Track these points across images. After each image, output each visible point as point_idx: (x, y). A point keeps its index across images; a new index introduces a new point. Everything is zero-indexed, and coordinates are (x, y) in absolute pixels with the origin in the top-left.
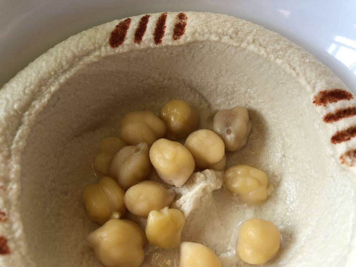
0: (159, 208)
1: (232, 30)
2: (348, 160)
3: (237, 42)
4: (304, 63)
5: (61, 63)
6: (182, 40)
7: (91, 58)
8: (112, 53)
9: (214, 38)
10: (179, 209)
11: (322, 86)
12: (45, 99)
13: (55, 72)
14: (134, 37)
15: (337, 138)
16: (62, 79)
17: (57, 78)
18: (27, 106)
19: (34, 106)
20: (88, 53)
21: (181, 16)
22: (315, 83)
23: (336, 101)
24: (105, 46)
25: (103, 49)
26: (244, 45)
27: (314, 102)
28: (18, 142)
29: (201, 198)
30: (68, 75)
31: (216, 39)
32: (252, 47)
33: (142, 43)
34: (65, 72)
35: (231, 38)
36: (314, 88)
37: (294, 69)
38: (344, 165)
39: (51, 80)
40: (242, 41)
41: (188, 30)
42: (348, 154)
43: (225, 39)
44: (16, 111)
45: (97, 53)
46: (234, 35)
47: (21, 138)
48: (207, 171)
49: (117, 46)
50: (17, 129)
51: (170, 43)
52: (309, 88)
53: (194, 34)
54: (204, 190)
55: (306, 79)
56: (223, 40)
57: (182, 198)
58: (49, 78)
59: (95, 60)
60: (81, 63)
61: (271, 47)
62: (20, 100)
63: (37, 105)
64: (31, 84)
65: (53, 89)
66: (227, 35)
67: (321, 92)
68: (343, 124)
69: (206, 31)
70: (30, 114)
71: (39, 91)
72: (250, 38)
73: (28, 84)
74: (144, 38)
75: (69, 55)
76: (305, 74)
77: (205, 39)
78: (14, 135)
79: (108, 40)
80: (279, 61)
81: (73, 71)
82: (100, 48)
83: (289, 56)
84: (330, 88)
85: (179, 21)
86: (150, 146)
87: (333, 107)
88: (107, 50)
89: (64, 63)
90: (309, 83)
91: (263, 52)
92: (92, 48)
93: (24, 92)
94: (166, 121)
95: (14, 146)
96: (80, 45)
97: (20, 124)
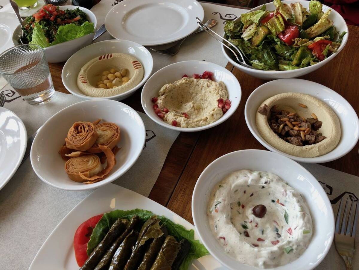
4: (131, 58)
8: (100, 61)
14: (103, 58)
15: (135, 67)
19: (87, 69)
29: (116, 81)
43: (119, 57)
48: (117, 78)
51: (110, 58)
52: (131, 62)
77: (115, 57)
80: (127, 59)
84: (134, 61)
85: (111, 55)
86: (107, 75)
91: (124, 58)
92: (96, 61)
94: (110, 71)
95: (85, 74)
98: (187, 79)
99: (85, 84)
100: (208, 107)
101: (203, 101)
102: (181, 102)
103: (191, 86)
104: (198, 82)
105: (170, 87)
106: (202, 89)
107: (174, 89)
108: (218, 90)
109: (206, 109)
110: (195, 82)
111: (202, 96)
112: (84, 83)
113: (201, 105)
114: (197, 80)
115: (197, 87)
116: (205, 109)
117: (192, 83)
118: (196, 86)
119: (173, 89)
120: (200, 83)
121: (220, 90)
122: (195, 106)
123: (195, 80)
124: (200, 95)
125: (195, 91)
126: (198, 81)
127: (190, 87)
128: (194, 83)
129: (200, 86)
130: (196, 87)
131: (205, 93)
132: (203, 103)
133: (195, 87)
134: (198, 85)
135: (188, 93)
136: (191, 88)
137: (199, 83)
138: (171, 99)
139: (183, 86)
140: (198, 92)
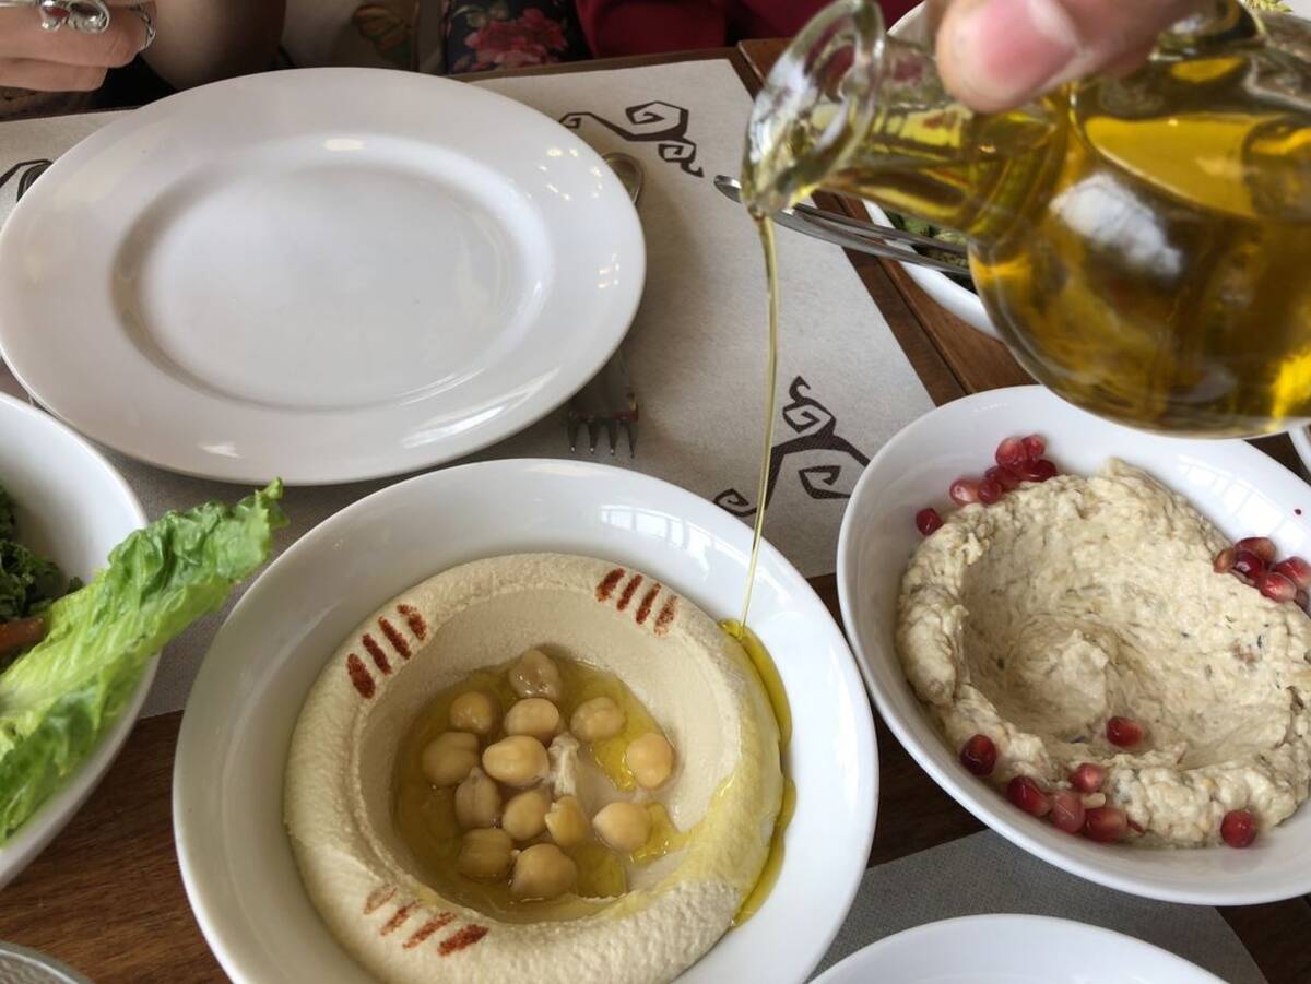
0: (548, 809)
1: (472, 588)
2: (661, 629)
3: (486, 595)
4: (562, 571)
5: (339, 756)
6: (429, 634)
7: (360, 726)
8: (374, 704)
9: (461, 608)
10: (563, 795)
11: (594, 582)
12: (362, 803)
13: (342, 769)
14: (379, 670)
15: (641, 616)
16: (356, 771)
17: (350, 775)
18: (355, 822)
19: (361, 817)
20: (353, 724)
21: (403, 610)
22: (587, 583)
23: (615, 586)
24: (362, 703)
25: (363, 708)
26: (495, 593)
27: (599, 600)
28: (386, 858)
29: (574, 769)
30: (356, 762)
31: (464, 608)
32: (505, 591)
33: (393, 670)
34: (350, 762)
35: (476, 595)
36: (589, 588)
37: (559, 583)
38: (662, 635)
39: (347, 781)
40: (490, 592)
41: (427, 620)
42: (658, 624)
43: (473, 601)
44: (353, 834)
45: (361, 717)
46: (478, 592)
47: (382, 852)
48: (556, 740)
49: (373, 693)
50: (371, 849)
51: (420, 647)
52: (585, 591)
53: (437, 620)
54: (570, 758)
55: (576, 585)
56: (471, 604)
57: (558, 783)
58: (344, 780)
59: (365, 725)
60: (355, 739)
61: (522, 577)
62: (344, 822)
63: (362, 813)
64: (336, 800)
65: (358, 786)
66: (471, 596)
67: (598, 588)
68: (635, 602)
69: (448, 607)
70: (366, 827)
71: (348, 801)
72: (495, 582)
73: (333, 802)
74: (391, 662)
75: (339, 741)
76: (571, 581)
77: (452, 615)
78: (375, 856)
79: (359, 695)
80: (540, 586)
81: (356, 754)
82: (358, 708)
83: (545, 574)
84: (602, 579)
85: (407, 617)
86: (481, 765)
87: (617, 592)
88: (367, 705)
89: (343, 753)
90: (581, 586)
91: (518, 588)
92: (352, 715)
93: (338, 812)
94: (468, 729)
95: (387, 864)
96: (338, 722)
97: (367, 843)
99: (485, 947)
111: (1063, 573)
112: (469, 950)
113: (1094, 622)
114: (1002, 508)
115: (1020, 542)
125: (1018, 571)
126: (1013, 515)
129: (1033, 532)
130: (1017, 549)
134: (1021, 532)
137: (1026, 519)
140: (1031, 569)
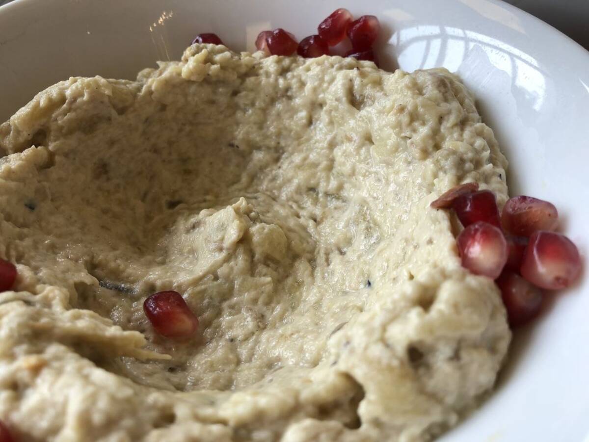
98: (212, 53)
100: (349, 242)
101: (316, 201)
102: (172, 205)
103: (241, 100)
104: (289, 75)
105: (86, 97)
106: (310, 122)
107: (122, 111)
108: (431, 122)
109: (336, 259)
110: (268, 74)
111: (315, 165)
113: (304, 228)
114: (278, 62)
115: (279, 106)
116: (328, 262)
117: (251, 81)
118: (273, 101)
119: (114, 113)
120: (302, 84)
121: (452, 120)
122: (256, 239)
123: (270, 63)
124: (297, 158)
125: (266, 137)
126: (283, 72)
127: (234, 108)
128: (263, 80)
129: (298, 101)
130: (274, 112)
131: (332, 145)
132: (318, 212)
133: (265, 111)
134: (286, 94)
135: (225, 150)
136: (239, 114)
137: (294, 81)
138: (97, 176)
139: (185, 95)
140: (283, 144)
